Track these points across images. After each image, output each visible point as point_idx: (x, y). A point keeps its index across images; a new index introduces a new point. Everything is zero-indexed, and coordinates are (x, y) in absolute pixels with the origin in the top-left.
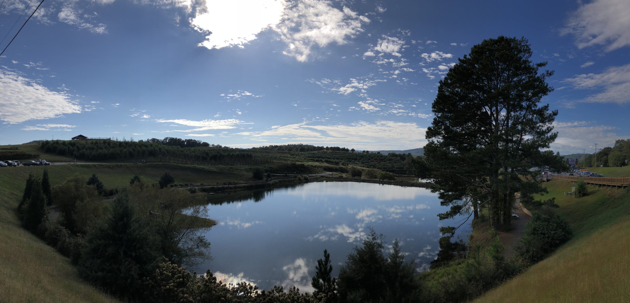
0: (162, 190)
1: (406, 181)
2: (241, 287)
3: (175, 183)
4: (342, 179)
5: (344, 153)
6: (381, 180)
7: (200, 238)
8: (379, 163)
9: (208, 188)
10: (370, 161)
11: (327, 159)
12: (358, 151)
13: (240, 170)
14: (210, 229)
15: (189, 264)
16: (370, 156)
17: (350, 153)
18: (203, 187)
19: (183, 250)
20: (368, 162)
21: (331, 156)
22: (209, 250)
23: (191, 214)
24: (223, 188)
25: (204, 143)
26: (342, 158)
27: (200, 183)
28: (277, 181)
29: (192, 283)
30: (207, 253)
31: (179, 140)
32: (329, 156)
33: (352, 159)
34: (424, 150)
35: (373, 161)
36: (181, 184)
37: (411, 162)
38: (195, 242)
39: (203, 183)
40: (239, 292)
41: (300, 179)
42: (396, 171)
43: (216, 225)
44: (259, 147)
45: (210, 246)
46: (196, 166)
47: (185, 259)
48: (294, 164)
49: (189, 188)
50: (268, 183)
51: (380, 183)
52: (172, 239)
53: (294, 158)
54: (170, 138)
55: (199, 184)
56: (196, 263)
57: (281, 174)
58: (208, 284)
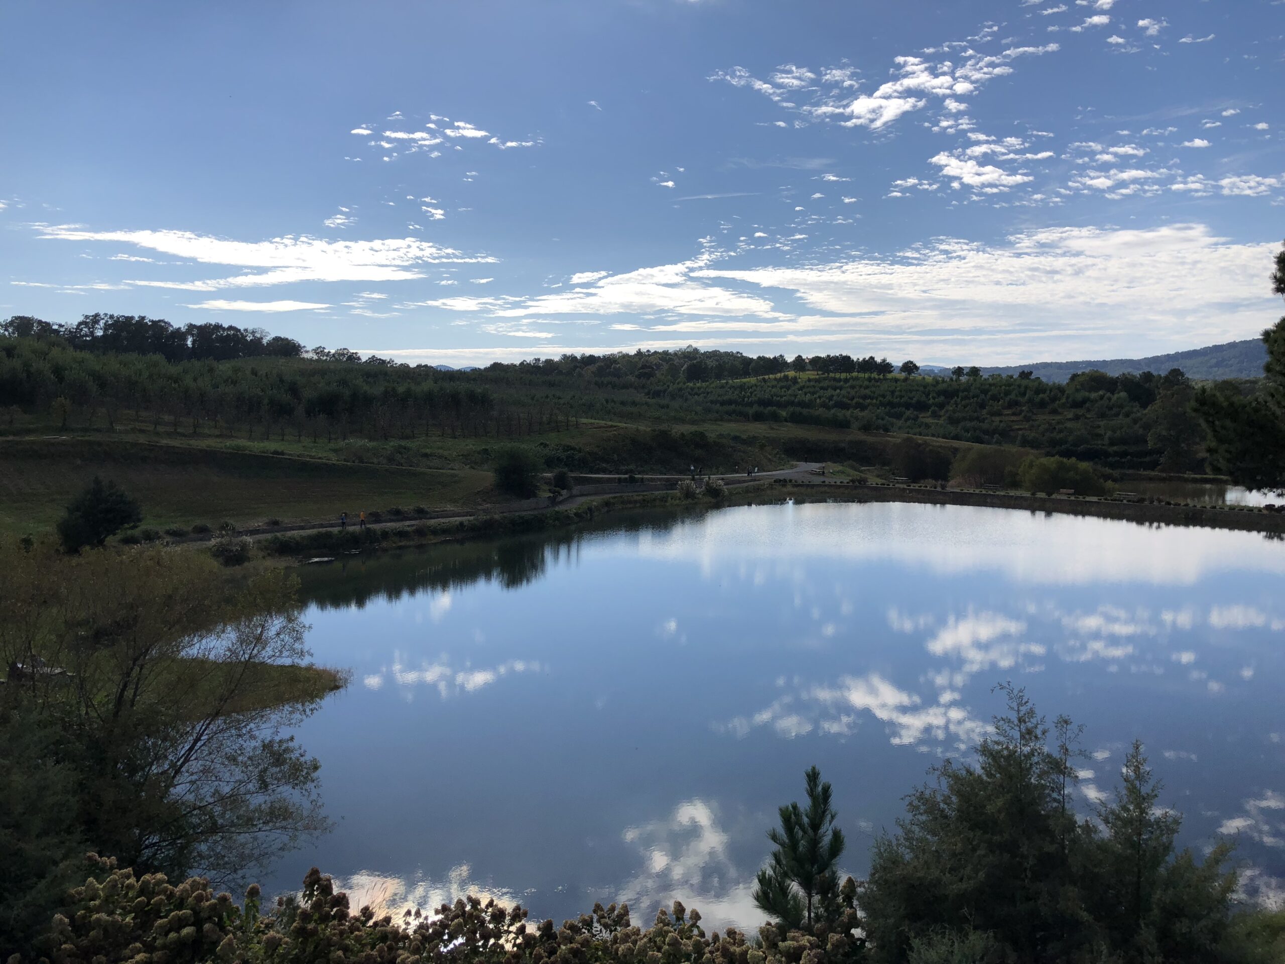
0: (75, 561)
1: (1160, 501)
2: (456, 917)
3: (143, 527)
4: (866, 490)
5: (870, 379)
6: (1041, 495)
7: (272, 746)
8: (1027, 419)
9: (303, 538)
10: (984, 412)
11: (798, 409)
12: (930, 371)
13: (440, 457)
14: (314, 706)
15: (226, 863)
16: (985, 392)
17: (896, 380)
18: (278, 534)
19: (195, 809)
20: (977, 419)
21: (813, 393)
22: (314, 792)
23: (228, 653)
24: (370, 536)
25: (277, 339)
26: (861, 401)
27: (266, 520)
28: (596, 500)
29: (239, 934)
30: (307, 804)
31: (159, 327)
32: (808, 396)
33: (908, 406)
34: (1265, 346)
35: (999, 414)
36: (174, 527)
37: (1195, 410)
38: (250, 768)
39: (280, 519)
40: (446, 937)
41: (689, 494)
42: (1107, 454)
43: (342, 691)
44: (517, 363)
45: (315, 775)
46: (243, 442)
47: (203, 847)
48: (664, 434)
49: (213, 542)
50: (557, 509)
51: (1032, 506)
52: (133, 769)
53: (663, 407)
54: (112, 317)
55: (259, 523)
56: (256, 852)
57: (610, 473)
58: (311, 926)
